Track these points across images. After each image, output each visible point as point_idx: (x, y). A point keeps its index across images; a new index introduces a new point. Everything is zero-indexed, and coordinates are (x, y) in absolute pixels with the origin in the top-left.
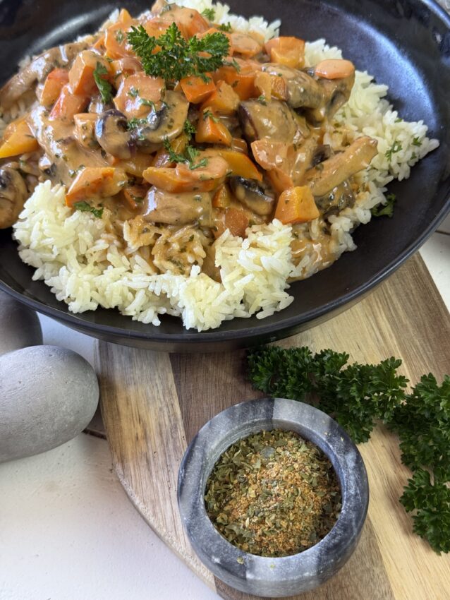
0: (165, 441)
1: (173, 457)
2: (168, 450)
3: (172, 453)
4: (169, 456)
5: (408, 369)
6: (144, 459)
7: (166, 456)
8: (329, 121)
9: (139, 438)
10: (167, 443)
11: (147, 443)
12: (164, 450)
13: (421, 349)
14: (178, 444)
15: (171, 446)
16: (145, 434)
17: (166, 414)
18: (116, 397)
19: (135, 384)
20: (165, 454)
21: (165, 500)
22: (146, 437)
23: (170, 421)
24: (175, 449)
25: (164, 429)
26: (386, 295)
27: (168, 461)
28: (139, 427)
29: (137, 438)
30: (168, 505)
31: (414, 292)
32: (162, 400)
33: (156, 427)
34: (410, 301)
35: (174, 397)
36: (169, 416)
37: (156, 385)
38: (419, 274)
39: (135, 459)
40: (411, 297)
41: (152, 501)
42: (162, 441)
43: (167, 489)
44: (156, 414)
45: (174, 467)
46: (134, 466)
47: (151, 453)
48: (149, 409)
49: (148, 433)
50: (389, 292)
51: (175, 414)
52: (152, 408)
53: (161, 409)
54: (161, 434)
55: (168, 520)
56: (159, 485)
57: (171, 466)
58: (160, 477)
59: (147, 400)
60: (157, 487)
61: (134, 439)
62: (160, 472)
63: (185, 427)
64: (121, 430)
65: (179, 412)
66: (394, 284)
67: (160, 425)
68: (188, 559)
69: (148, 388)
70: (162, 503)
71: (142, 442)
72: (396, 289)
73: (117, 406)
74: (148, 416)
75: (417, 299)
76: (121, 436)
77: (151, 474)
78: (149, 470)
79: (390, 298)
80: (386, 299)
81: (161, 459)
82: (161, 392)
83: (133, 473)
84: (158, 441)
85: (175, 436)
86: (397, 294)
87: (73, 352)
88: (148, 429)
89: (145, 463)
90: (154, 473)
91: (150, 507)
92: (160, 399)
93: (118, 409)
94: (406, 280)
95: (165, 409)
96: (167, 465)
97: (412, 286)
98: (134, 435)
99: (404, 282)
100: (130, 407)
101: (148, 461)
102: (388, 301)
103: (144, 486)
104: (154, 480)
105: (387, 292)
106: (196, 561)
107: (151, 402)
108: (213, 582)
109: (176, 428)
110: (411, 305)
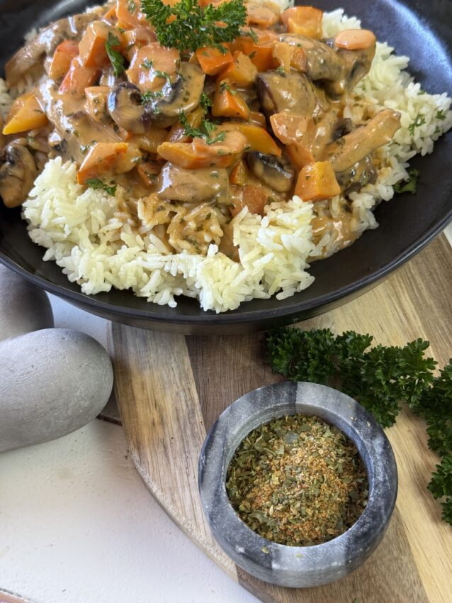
0: (182, 427)
1: (191, 443)
2: (186, 435)
3: (190, 439)
4: (187, 442)
5: (433, 351)
6: (160, 444)
7: (183, 443)
8: (349, 94)
9: (156, 424)
10: (185, 428)
11: (164, 428)
12: (182, 436)
13: (446, 331)
14: (196, 430)
15: (189, 432)
16: (162, 419)
17: (183, 398)
18: (131, 381)
19: (150, 368)
20: (183, 440)
21: (183, 487)
22: (162, 422)
23: (187, 406)
24: (193, 435)
25: (181, 415)
26: (409, 275)
27: (186, 446)
28: (155, 412)
29: (154, 424)
30: (187, 493)
31: (438, 272)
32: (179, 384)
33: (173, 412)
34: (434, 281)
35: (191, 381)
36: (186, 401)
37: (173, 369)
38: (444, 254)
39: (151, 446)
40: (435, 276)
41: (170, 489)
42: (179, 427)
43: (185, 476)
44: (172, 399)
45: (192, 454)
46: (151, 454)
47: (168, 439)
48: (165, 394)
49: (165, 418)
50: (413, 271)
51: (192, 399)
52: (168, 392)
53: (177, 394)
54: (178, 420)
55: (187, 508)
56: (177, 472)
57: (189, 452)
58: (178, 464)
59: (163, 385)
60: (175, 473)
61: (150, 424)
62: (178, 459)
63: (203, 412)
64: (137, 415)
65: (196, 396)
66: (417, 264)
67: (177, 410)
68: (209, 548)
69: (164, 372)
70: (180, 490)
71: (159, 428)
72: (419, 269)
73: (132, 390)
74: (164, 401)
75: (441, 279)
76: (137, 422)
77: (168, 460)
78: (167, 456)
79: (413, 277)
80: (409, 279)
81: (178, 446)
82: (177, 375)
83: (149, 460)
84: (175, 427)
85: (192, 421)
86: (421, 274)
87: (87, 335)
88: (164, 414)
89: (162, 449)
90: (171, 460)
91: (168, 495)
92: (177, 383)
93: (133, 394)
94: (429, 259)
95: (182, 394)
96: (185, 451)
97: (436, 266)
98: (150, 421)
99: (428, 261)
100: (145, 391)
101: (165, 447)
102: (412, 280)
103: (162, 473)
104: (172, 467)
105: (410, 272)
106: (217, 551)
107: (167, 386)
108: (235, 572)
109: (193, 412)
110: (435, 284)
